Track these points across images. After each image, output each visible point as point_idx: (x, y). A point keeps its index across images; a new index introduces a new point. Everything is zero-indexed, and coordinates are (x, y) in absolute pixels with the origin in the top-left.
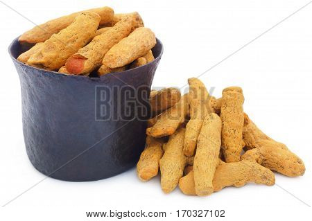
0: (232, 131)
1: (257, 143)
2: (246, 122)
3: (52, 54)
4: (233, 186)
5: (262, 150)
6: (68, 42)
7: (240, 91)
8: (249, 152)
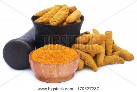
0: (109, 45)
1: (117, 50)
2: (113, 43)
3: (46, 19)
4: (110, 64)
5: (119, 52)
6: (51, 15)
7: (111, 32)
8: (114, 53)
